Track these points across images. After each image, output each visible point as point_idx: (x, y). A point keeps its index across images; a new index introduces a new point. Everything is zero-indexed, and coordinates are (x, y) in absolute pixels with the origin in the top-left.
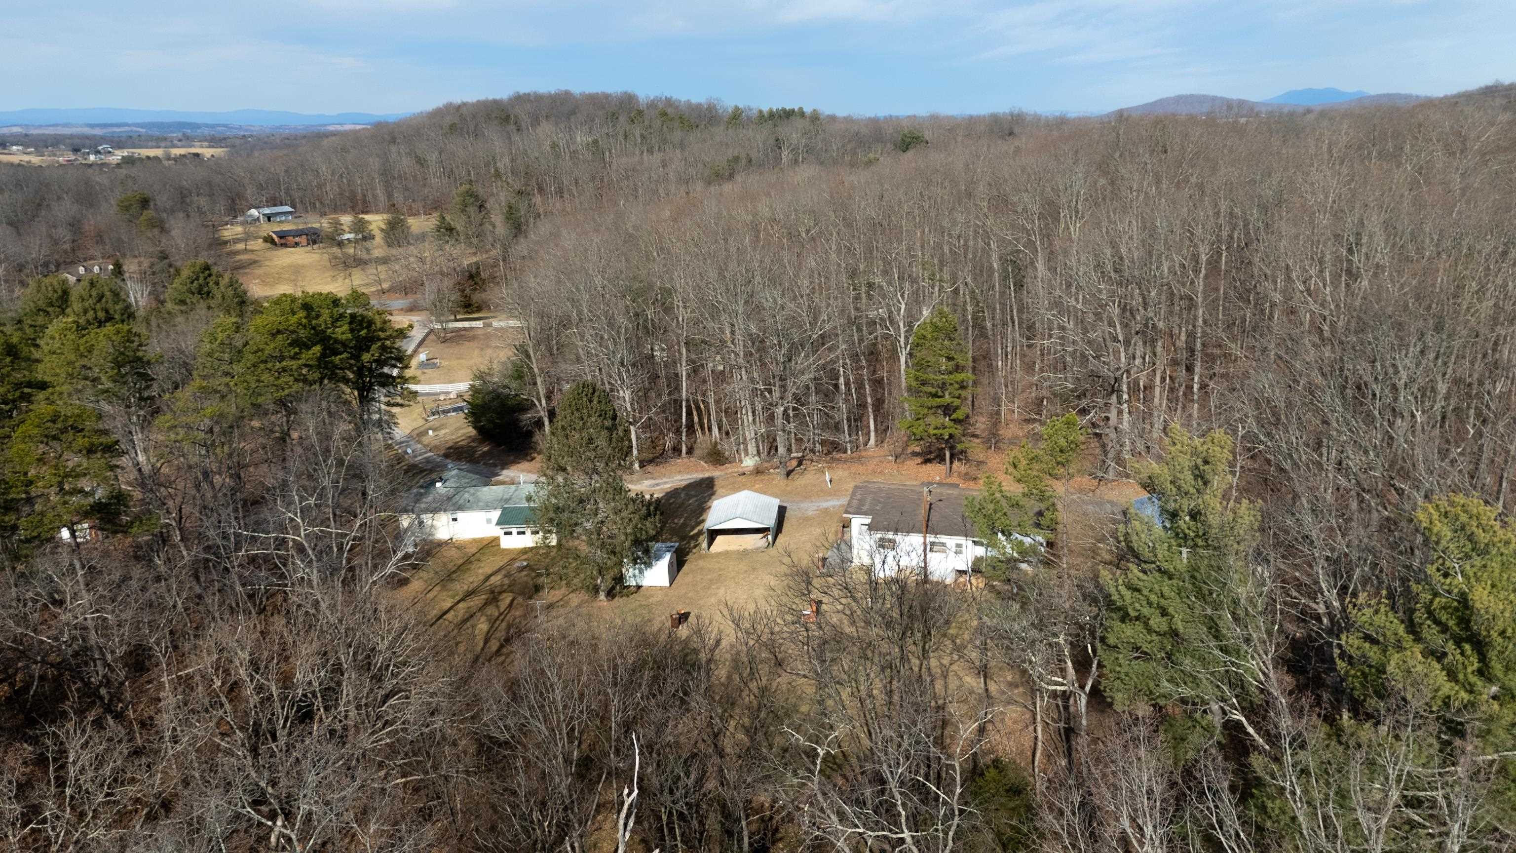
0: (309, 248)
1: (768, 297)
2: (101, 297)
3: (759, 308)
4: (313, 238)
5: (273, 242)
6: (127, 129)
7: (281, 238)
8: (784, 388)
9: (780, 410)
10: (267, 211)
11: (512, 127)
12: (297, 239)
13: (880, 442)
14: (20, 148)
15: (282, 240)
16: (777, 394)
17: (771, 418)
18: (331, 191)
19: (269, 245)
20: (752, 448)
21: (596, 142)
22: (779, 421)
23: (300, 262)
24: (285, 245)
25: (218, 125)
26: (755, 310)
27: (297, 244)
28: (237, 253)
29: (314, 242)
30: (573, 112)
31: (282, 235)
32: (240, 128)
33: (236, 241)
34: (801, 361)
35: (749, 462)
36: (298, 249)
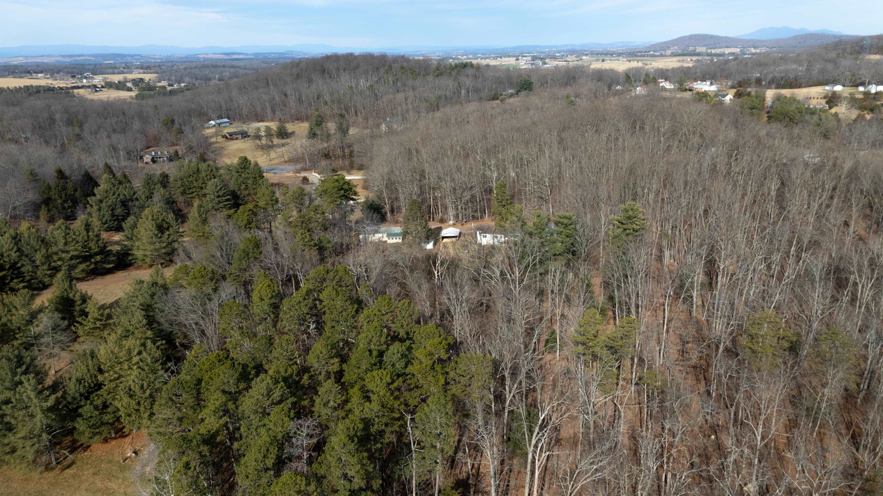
0: (243, 140)
1: (456, 177)
2: (212, 171)
3: (454, 179)
4: (244, 135)
5: (227, 138)
6: (84, 58)
7: (230, 135)
8: (461, 201)
9: (460, 207)
10: (218, 121)
11: (326, 75)
12: (237, 136)
13: (489, 216)
14: (42, 75)
15: (231, 137)
16: (459, 203)
17: (457, 209)
18: (245, 111)
19: (225, 139)
20: (452, 218)
21: (371, 86)
22: (460, 210)
23: (242, 147)
24: (232, 139)
25: (136, 55)
26: (453, 180)
27: (237, 139)
28: (213, 143)
29: (245, 137)
30: (357, 67)
31: (231, 134)
32: (149, 57)
33: (211, 137)
34: (465, 194)
35: (451, 222)
36: (238, 141)
